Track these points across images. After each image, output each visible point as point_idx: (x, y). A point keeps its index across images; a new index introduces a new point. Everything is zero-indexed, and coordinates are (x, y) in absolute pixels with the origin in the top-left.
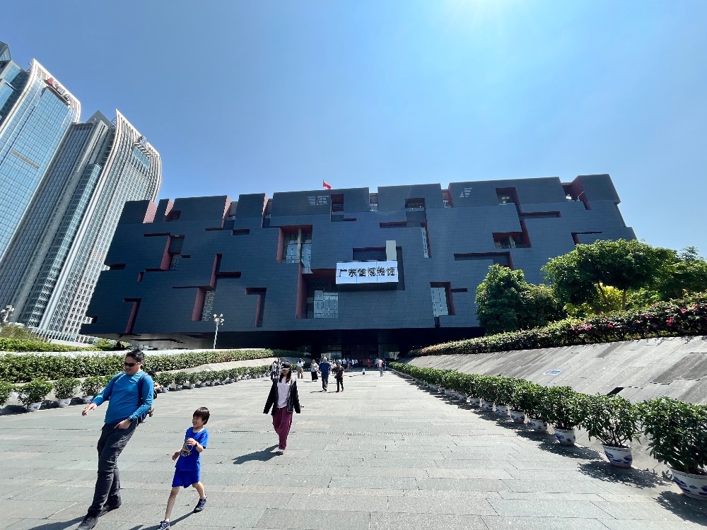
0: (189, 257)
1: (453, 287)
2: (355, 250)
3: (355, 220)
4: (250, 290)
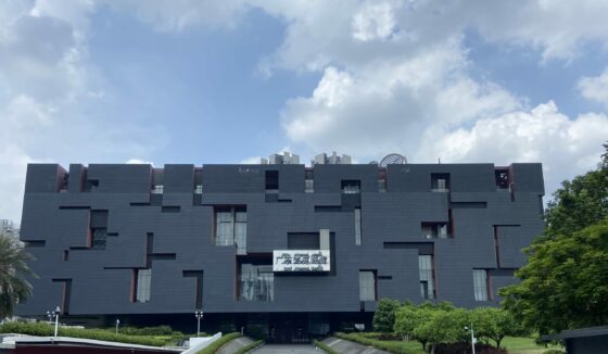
1: (379, 275)
2: (289, 234)
4: (186, 273)
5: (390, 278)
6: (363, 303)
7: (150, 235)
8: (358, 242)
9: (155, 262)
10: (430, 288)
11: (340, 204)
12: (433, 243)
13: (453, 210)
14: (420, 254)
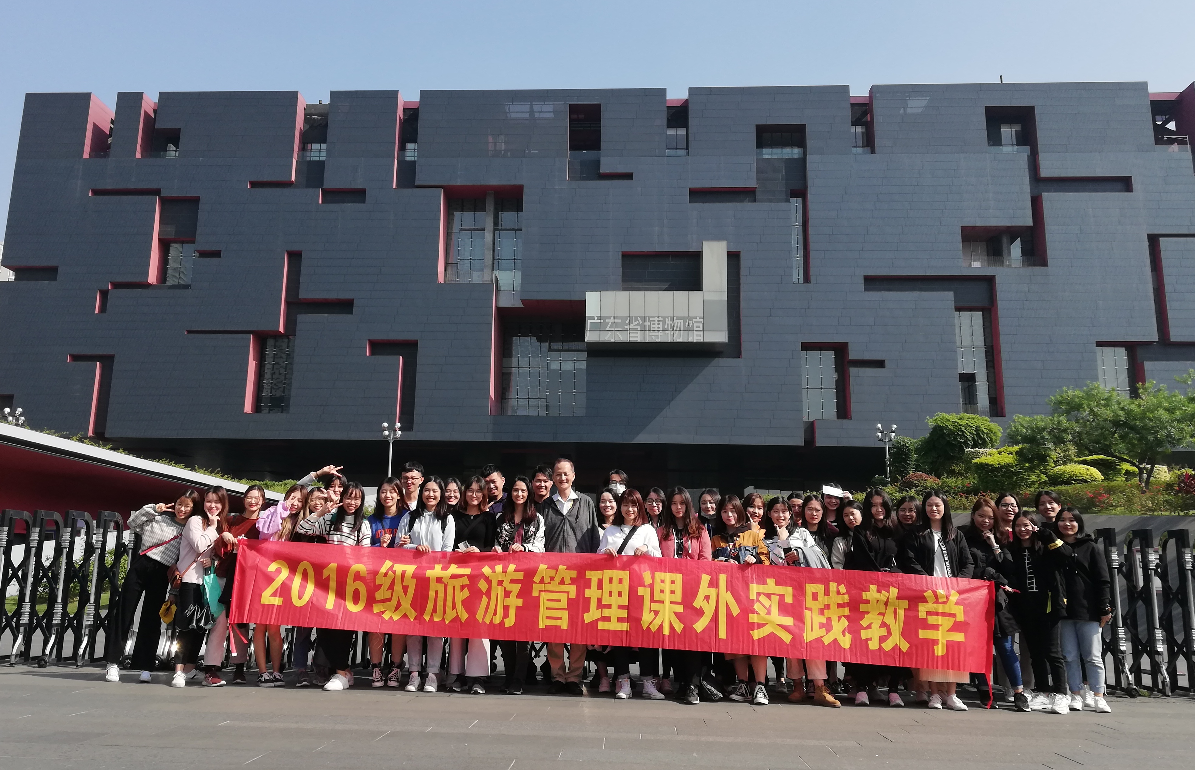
0: (217, 254)
1: (852, 355)
2: (626, 256)
3: (629, 176)
4: (378, 347)
5: (880, 364)
6: (810, 428)
7: (295, 257)
8: (797, 276)
10: (982, 392)
11: (752, 183)
12: (990, 281)
13: (1045, 195)
14: (958, 309)
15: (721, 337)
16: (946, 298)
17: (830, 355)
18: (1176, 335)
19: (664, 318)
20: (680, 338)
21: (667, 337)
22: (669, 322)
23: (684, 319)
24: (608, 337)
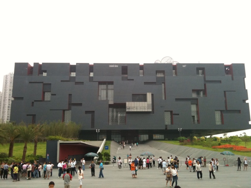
1: (173, 113)
2: (133, 95)
4: (87, 112)
5: (178, 114)
6: (166, 126)
7: (70, 95)
8: (164, 98)
9: (73, 107)
10: (196, 119)
11: (155, 81)
12: (197, 99)
13: (207, 84)
14: (192, 104)
15: (150, 110)
16: (189, 102)
17: (169, 113)
18: (228, 109)
19: (141, 107)
20: (143, 110)
21: (141, 110)
22: (141, 108)
23: (144, 107)
24: (130, 110)
